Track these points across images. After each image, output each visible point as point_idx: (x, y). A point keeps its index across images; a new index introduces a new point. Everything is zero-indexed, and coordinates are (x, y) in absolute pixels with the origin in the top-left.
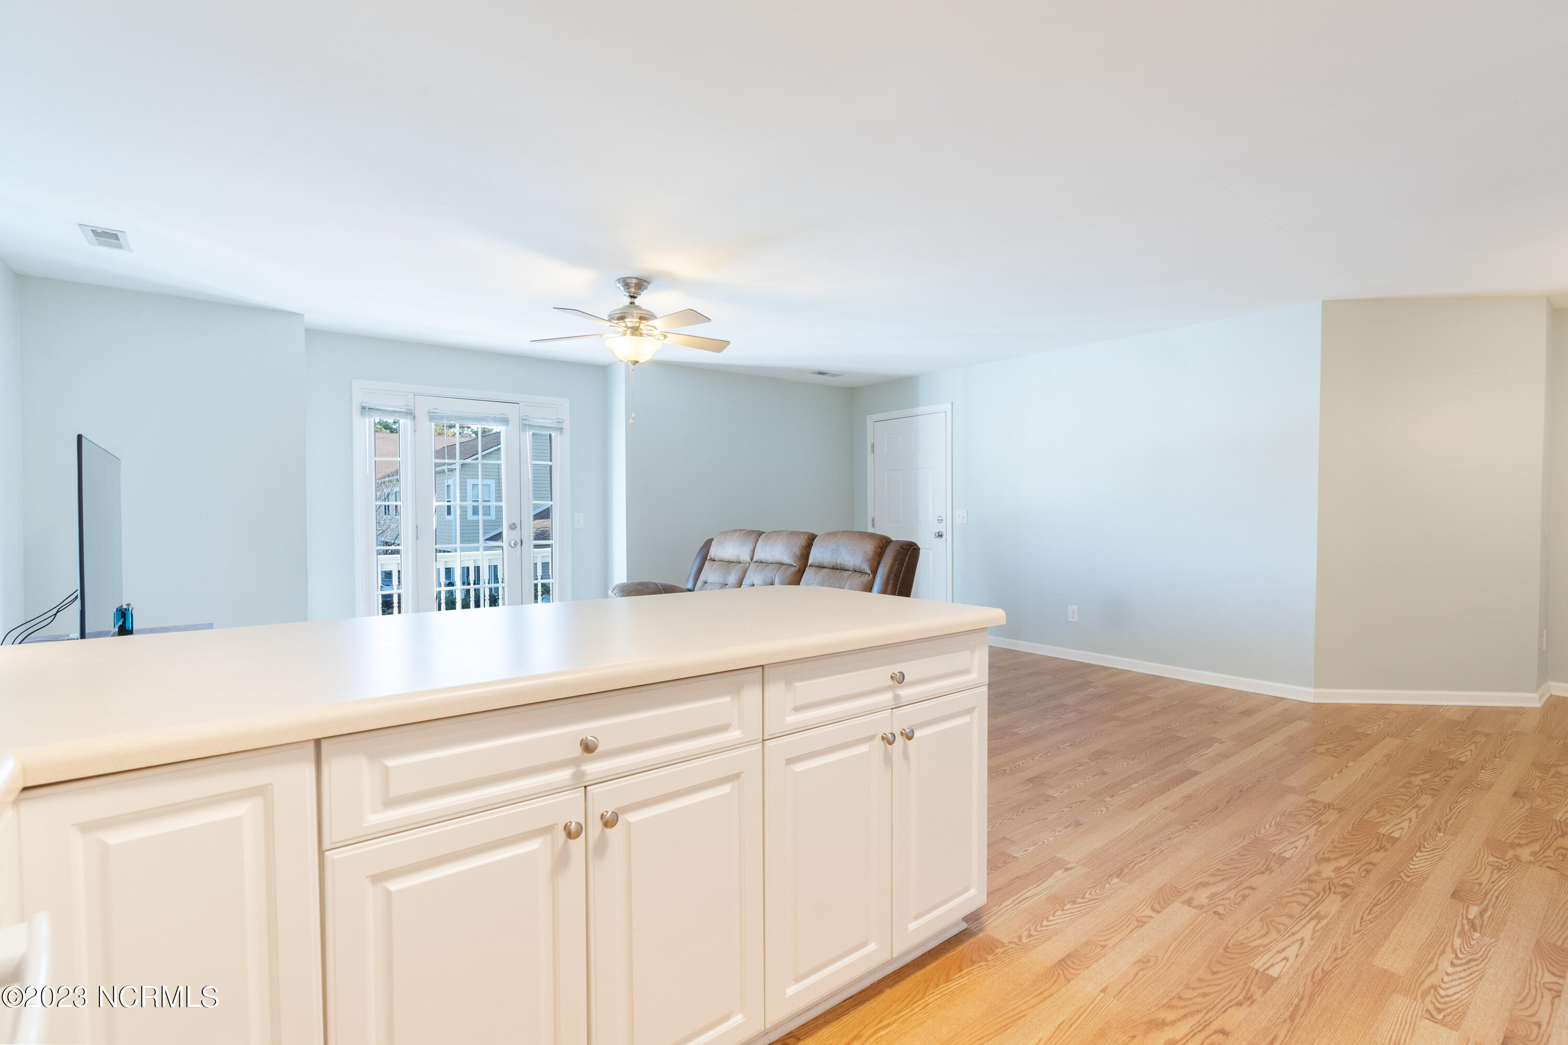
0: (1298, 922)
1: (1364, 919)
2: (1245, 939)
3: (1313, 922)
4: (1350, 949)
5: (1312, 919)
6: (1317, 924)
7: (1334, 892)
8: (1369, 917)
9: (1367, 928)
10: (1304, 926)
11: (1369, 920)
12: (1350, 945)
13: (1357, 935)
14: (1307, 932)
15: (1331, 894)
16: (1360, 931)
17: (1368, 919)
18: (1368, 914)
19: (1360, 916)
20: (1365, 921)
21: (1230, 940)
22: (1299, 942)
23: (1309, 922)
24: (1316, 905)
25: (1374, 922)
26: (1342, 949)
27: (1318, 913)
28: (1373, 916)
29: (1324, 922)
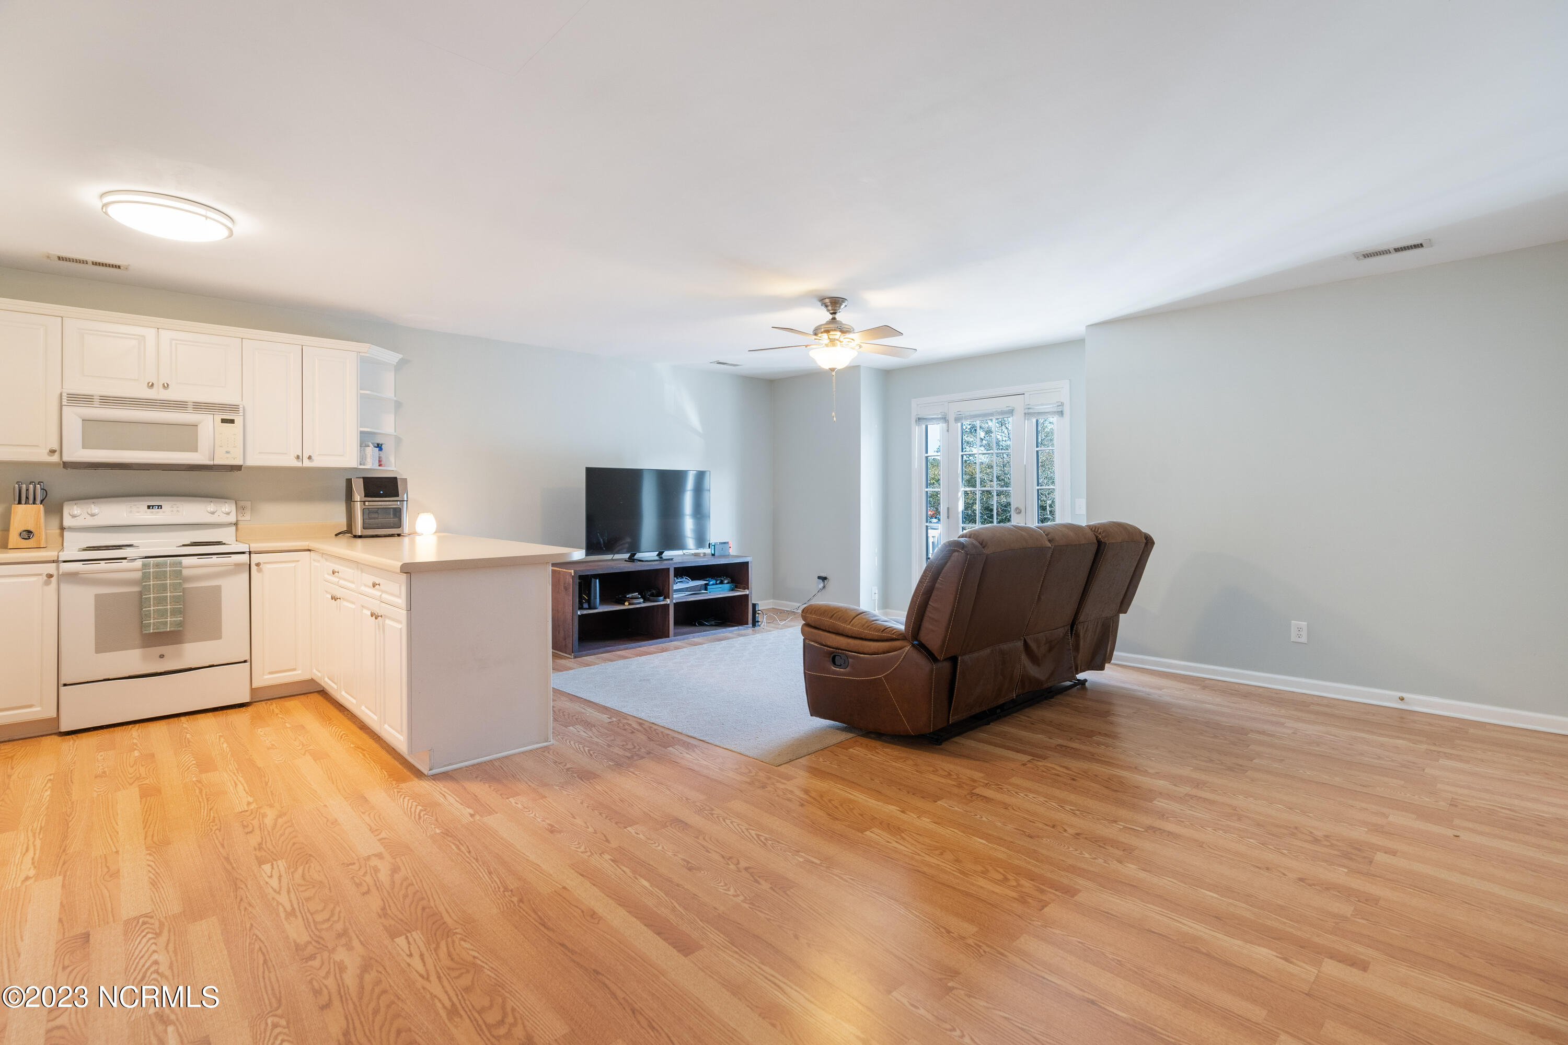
0: (298, 900)
1: (258, 941)
2: (310, 867)
3: (289, 908)
4: (241, 913)
5: (293, 909)
6: (285, 909)
7: (311, 943)
8: (257, 947)
9: (248, 936)
10: (291, 901)
11: (254, 944)
12: (244, 915)
13: (248, 926)
14: (283, 899)
15: (310, 940)
16: (250, 930)
17: (256, 944)
18: (260, 949)
19: (265, 941)
20: (256, 940)
21: (316, 859)
22: (278, 890)
23: (292, 905)
24: (306, 921)
25: (249, 946)
26: (246, 909)
27: (296, 917)
28: (256, 951)
29: (283, 915)
